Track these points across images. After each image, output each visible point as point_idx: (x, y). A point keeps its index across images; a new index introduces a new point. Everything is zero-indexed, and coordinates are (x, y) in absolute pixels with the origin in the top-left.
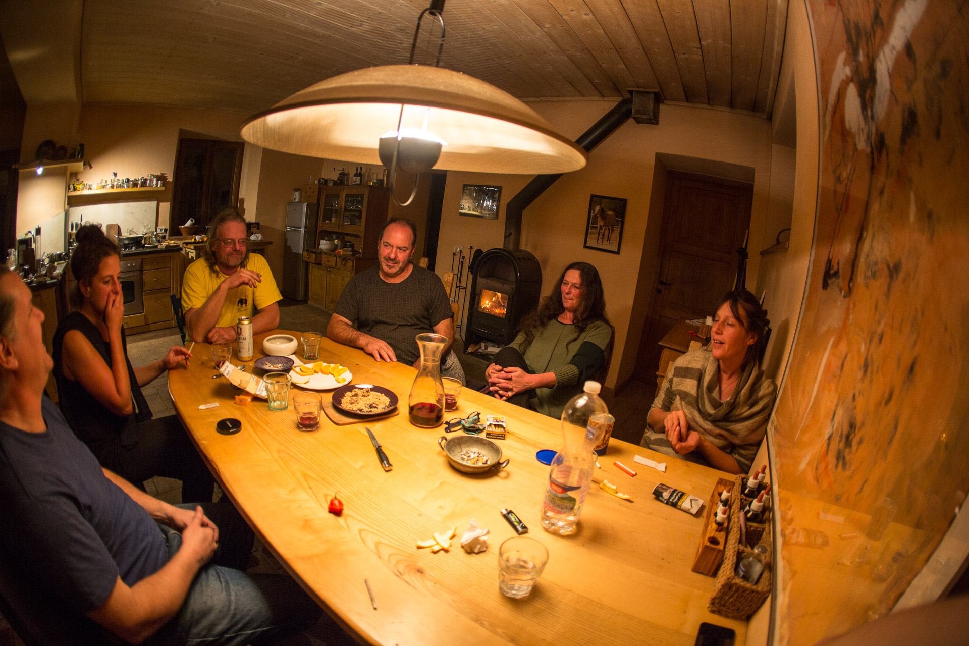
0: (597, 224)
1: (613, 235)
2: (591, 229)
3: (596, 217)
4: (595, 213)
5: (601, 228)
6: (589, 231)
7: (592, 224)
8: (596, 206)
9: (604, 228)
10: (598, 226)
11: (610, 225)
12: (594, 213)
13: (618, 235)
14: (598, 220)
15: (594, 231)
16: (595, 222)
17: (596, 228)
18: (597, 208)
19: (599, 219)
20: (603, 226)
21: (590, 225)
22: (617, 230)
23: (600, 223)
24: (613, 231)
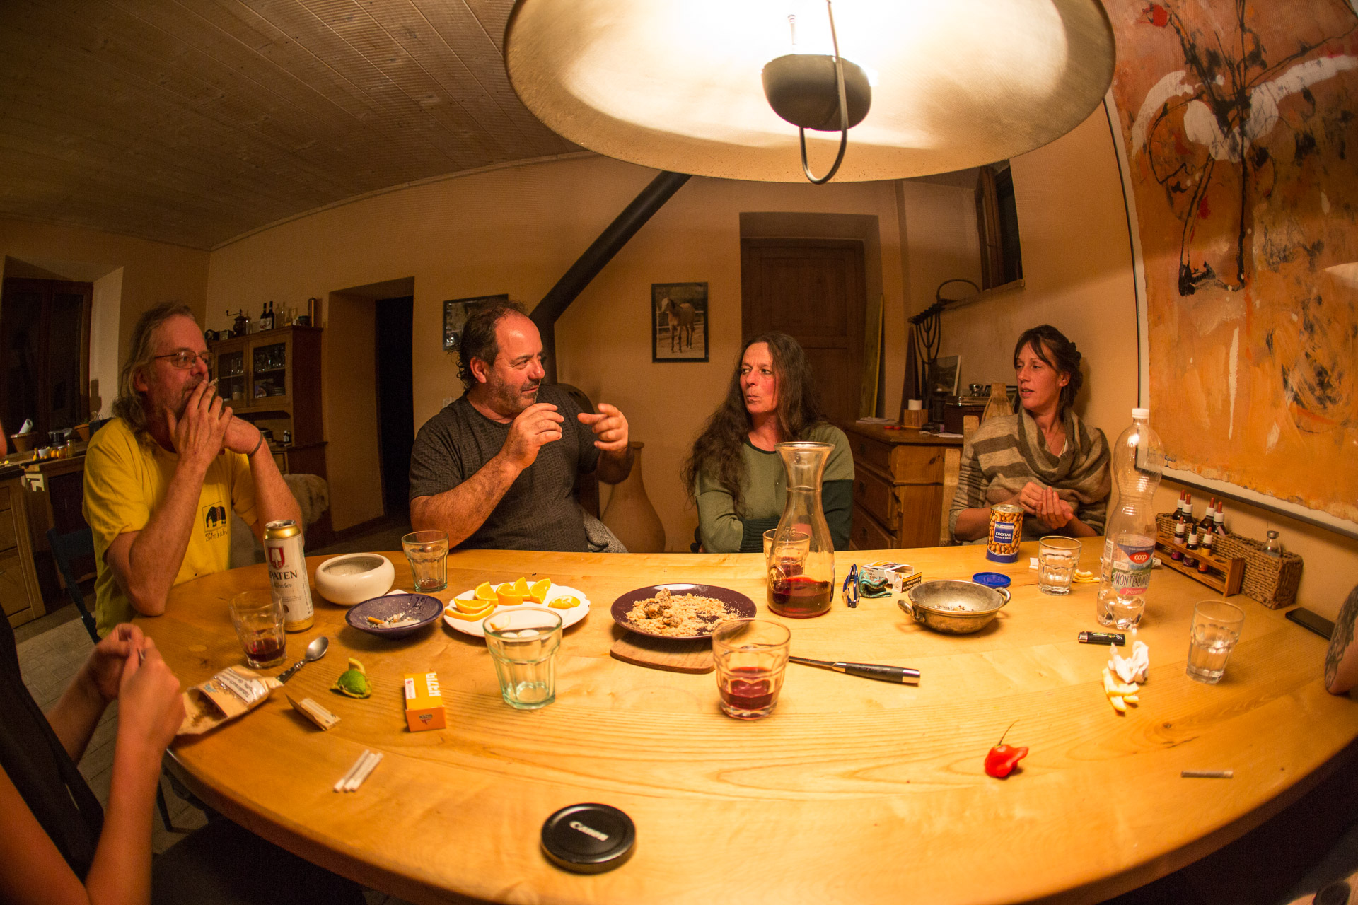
0: (668, 325)
1: (695, 336)
2: (660, 333)
3: (664, 315)
4: (663, 309)
5: (675, 328)
6: (658, 336)
7: (660, 326)
8: (662, 300)
9: (679, 328)
10: (670, 327)
11: (688, 323)
12: (660, 308)
13: (703, 335)
14: (669, 319)
15: (664, 335)
16: (664, 321)
17: (667, 330)
18: (665, 302)
19: (670, 316)
20: (678, 325)
21: (658, 327)
22: (700, 329)
23: (672, 322)
24: (693, 330)
